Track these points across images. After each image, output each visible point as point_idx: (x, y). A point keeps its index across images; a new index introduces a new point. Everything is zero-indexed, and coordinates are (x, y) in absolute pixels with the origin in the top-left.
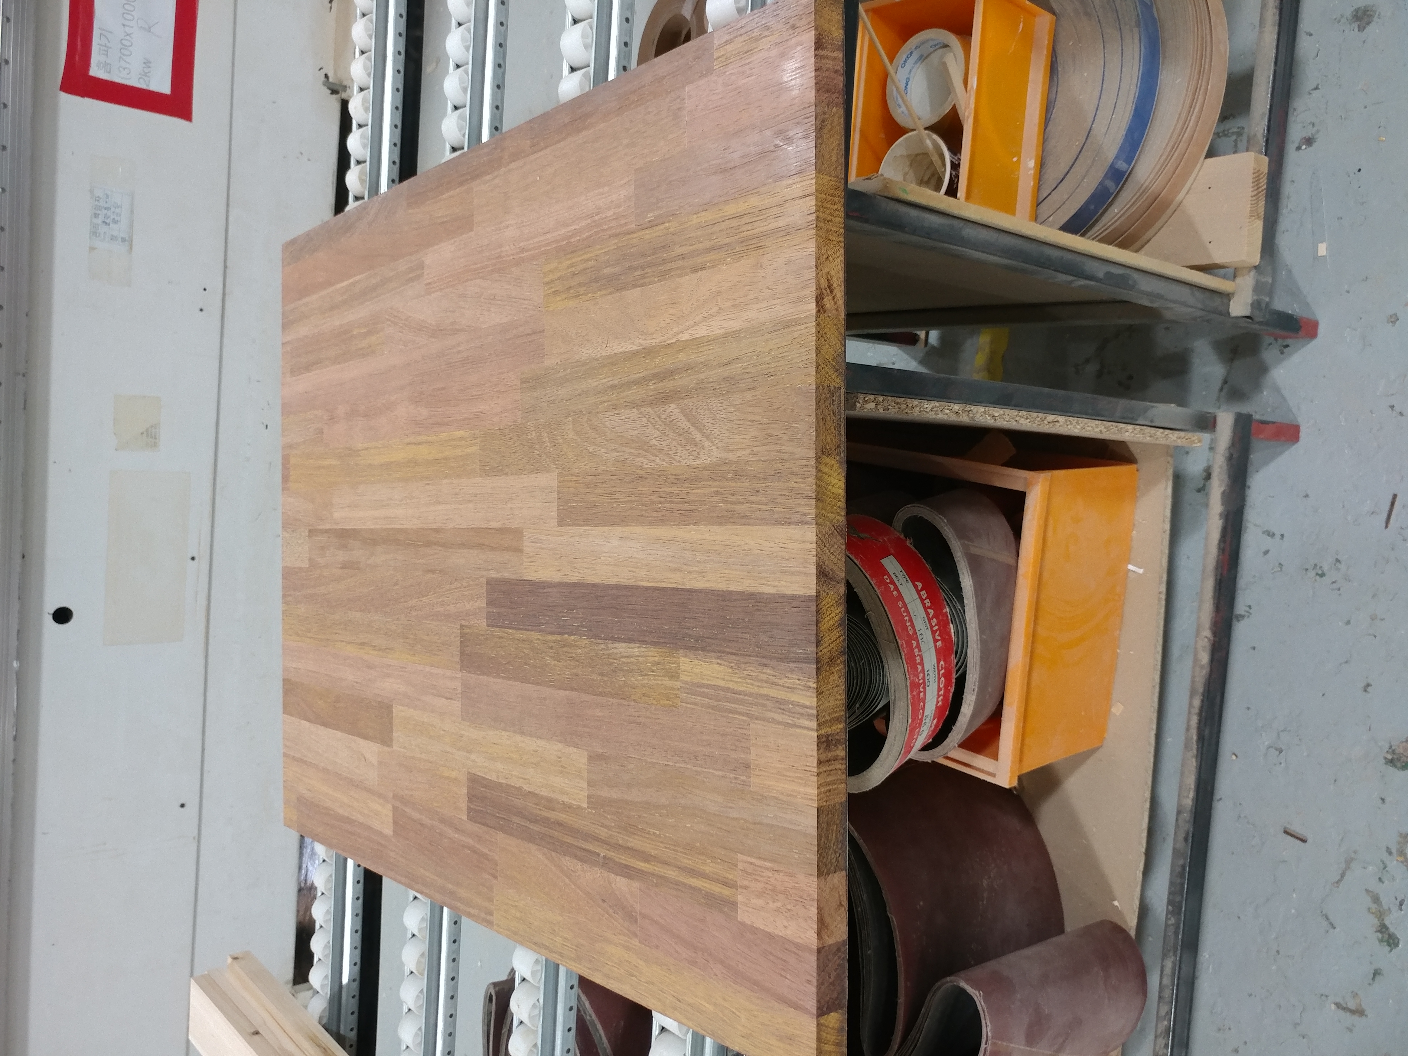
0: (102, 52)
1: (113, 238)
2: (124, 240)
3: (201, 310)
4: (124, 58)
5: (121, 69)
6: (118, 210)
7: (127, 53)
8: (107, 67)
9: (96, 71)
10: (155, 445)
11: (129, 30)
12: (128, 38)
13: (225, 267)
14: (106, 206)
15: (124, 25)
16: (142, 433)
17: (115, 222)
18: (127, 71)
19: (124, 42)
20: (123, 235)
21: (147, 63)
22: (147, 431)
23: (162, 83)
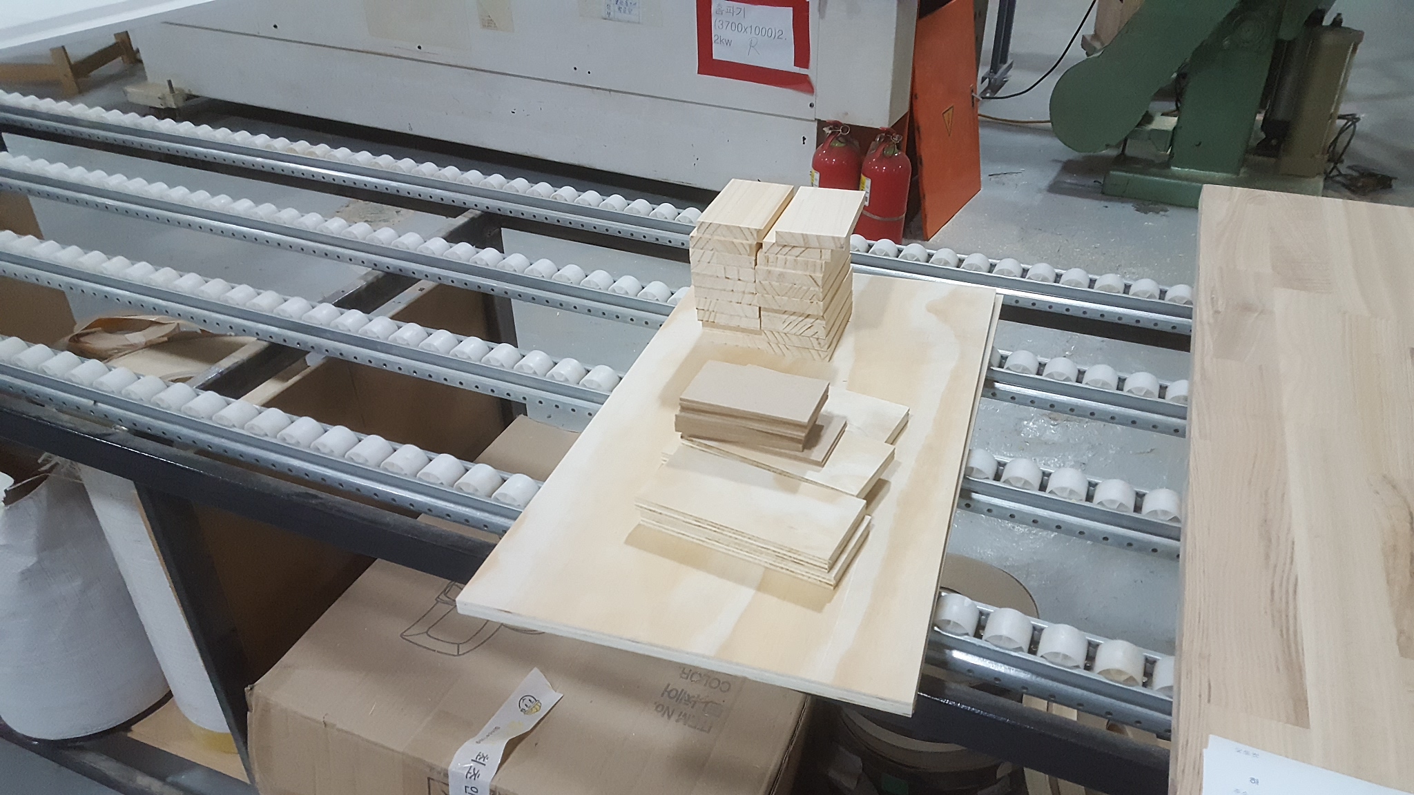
0: (729, 9)
1: (609, 7)
2: (609, 14)
3: (575, 69)
4: (730, 25)
5: (721, 22)
6: (627, 11)
7: (733, 27)
8: (720, 12)
9: (715, 4)
10: (484, 26)
11: (748, 30)
12: (743, 29)
13: (610, 90)
14: (629, 3)
15: (751, 27)
16: (489, 16)
17: (620, 8)
18: (721, 27)
19: (740, 25)
20: (612, 14)
21: (728, 43)
22: (492, 21)
23: (719, 53)
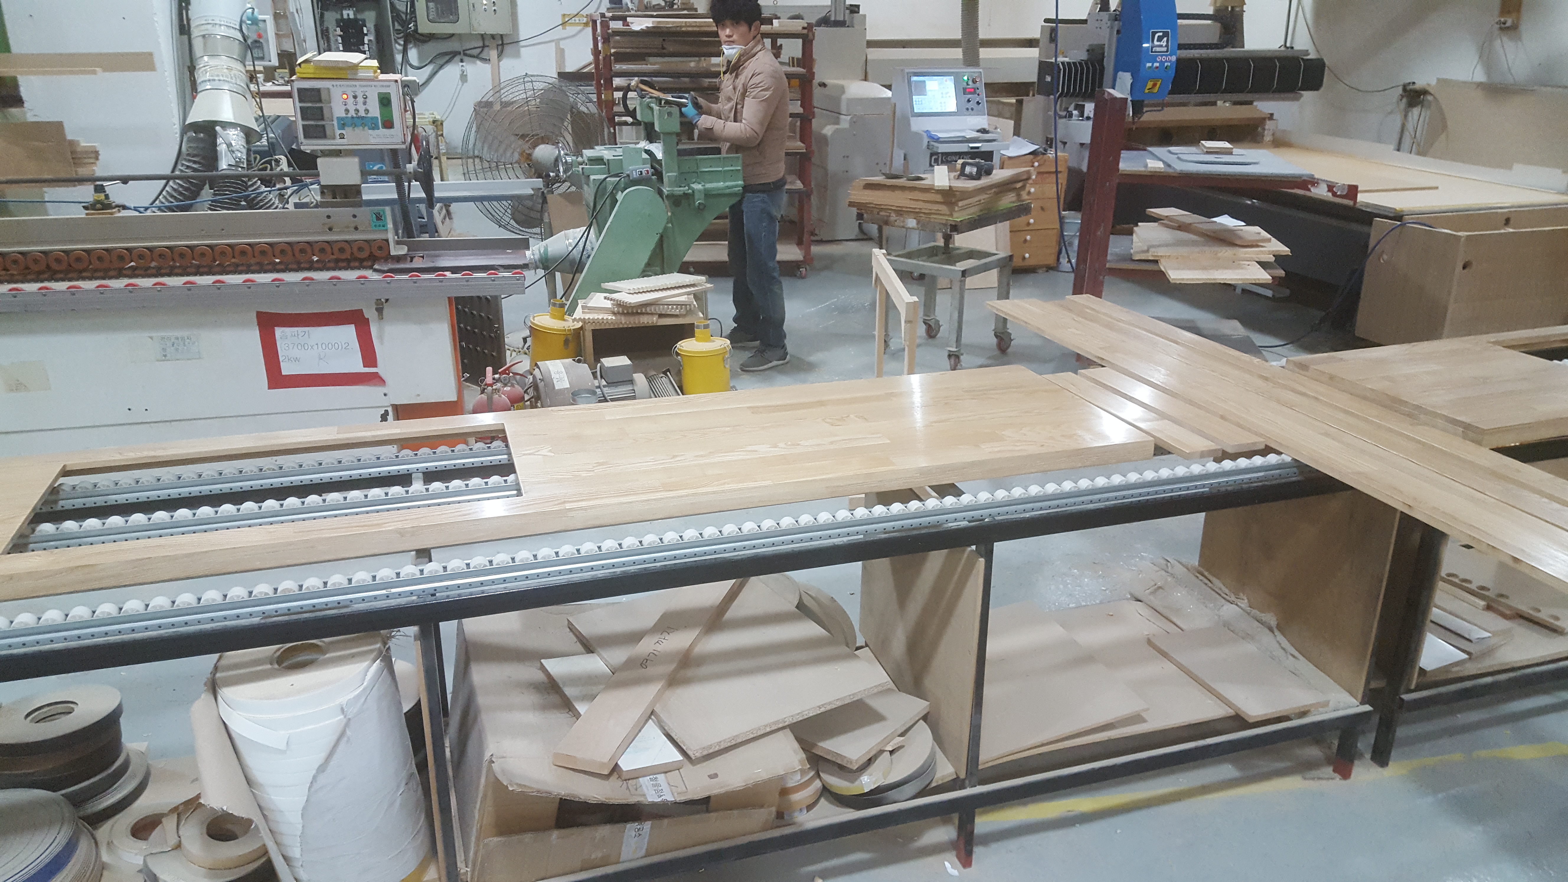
0: (293, 334)
1: (164, 350)
2: (165, 356)
3: (129, 409)
4: (295, 346)
5: (287, 346)
6: (186, 351)
7: (300, 347)
8: (284, 337)
9: (279, 332)
10: (12, 390)
11: (315, 347)
12: (310, 347)
13: (171, 421)
14: (186, 343)
15: (317, 344)
16: (18, 381)
17: (177, 350)
18: (287, 348)
19: (306, 345)
20: (168, 355)
21: (296, 360)
22: (21, 384)
23: (287, 369)
